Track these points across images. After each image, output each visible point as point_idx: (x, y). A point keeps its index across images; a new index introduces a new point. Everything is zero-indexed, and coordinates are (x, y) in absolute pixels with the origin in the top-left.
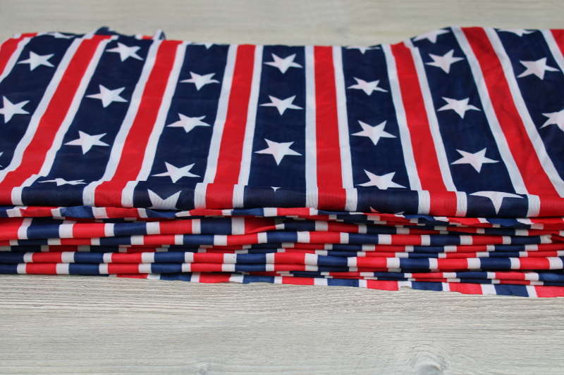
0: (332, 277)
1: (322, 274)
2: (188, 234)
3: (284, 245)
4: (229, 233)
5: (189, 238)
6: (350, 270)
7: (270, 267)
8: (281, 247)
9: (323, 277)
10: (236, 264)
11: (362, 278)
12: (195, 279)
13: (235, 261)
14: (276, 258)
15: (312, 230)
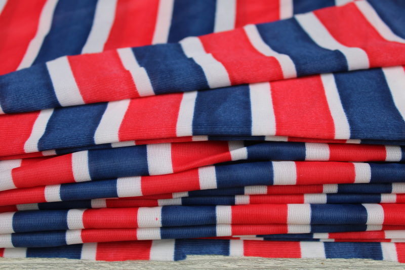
0: (333, 240)
1: (316, 236)
2: (68, 183)
3: (249, 190)
4: (144, 173)
5: (70, 190)
6: (369, 229)
7: (223, 230)
8: (242, 193)
9: (317, 240)
10: (162, 228)
11: (389, 240)
12: (89, 254)
13: (159, 223)
14: (234, 216)
15: (300, 159)
